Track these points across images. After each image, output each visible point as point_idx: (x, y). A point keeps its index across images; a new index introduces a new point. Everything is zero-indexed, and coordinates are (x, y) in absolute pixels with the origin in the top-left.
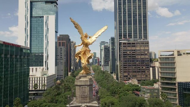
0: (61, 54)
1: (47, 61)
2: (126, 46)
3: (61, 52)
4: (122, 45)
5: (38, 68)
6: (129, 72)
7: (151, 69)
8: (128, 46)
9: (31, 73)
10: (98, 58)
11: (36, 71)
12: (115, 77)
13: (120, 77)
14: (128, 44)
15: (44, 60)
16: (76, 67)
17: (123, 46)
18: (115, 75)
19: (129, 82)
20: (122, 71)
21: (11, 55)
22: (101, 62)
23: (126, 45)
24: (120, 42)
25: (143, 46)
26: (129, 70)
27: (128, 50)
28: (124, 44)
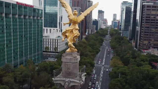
1: (61, 23)
2: (150, 10)
4: (146, 8)
5: (52, 29)
6: (150, 40)
8: (153, 10)
9: (45, 34)
10: (118, 20)
11: (50, 32)
12: (134, 44)
13: (139, 45)
14: (153, 7)
15: (58, 21)
16: (91, 30)
17: (147, 10)
18: (134, 42)
19: (148, 51)
20: (142, 39)
21: (25, 16)
22: (121, 25)
23: (150, 8)
24: (143, 4)
26: (150, 38)
27: (152, 15)
28: (148, 6)
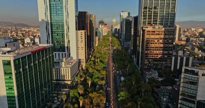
0: (81, 38)
2: (150, 34)
3: (82, 37)
7: (173, 58)
14: (151, 32)
25: (168, 34)
